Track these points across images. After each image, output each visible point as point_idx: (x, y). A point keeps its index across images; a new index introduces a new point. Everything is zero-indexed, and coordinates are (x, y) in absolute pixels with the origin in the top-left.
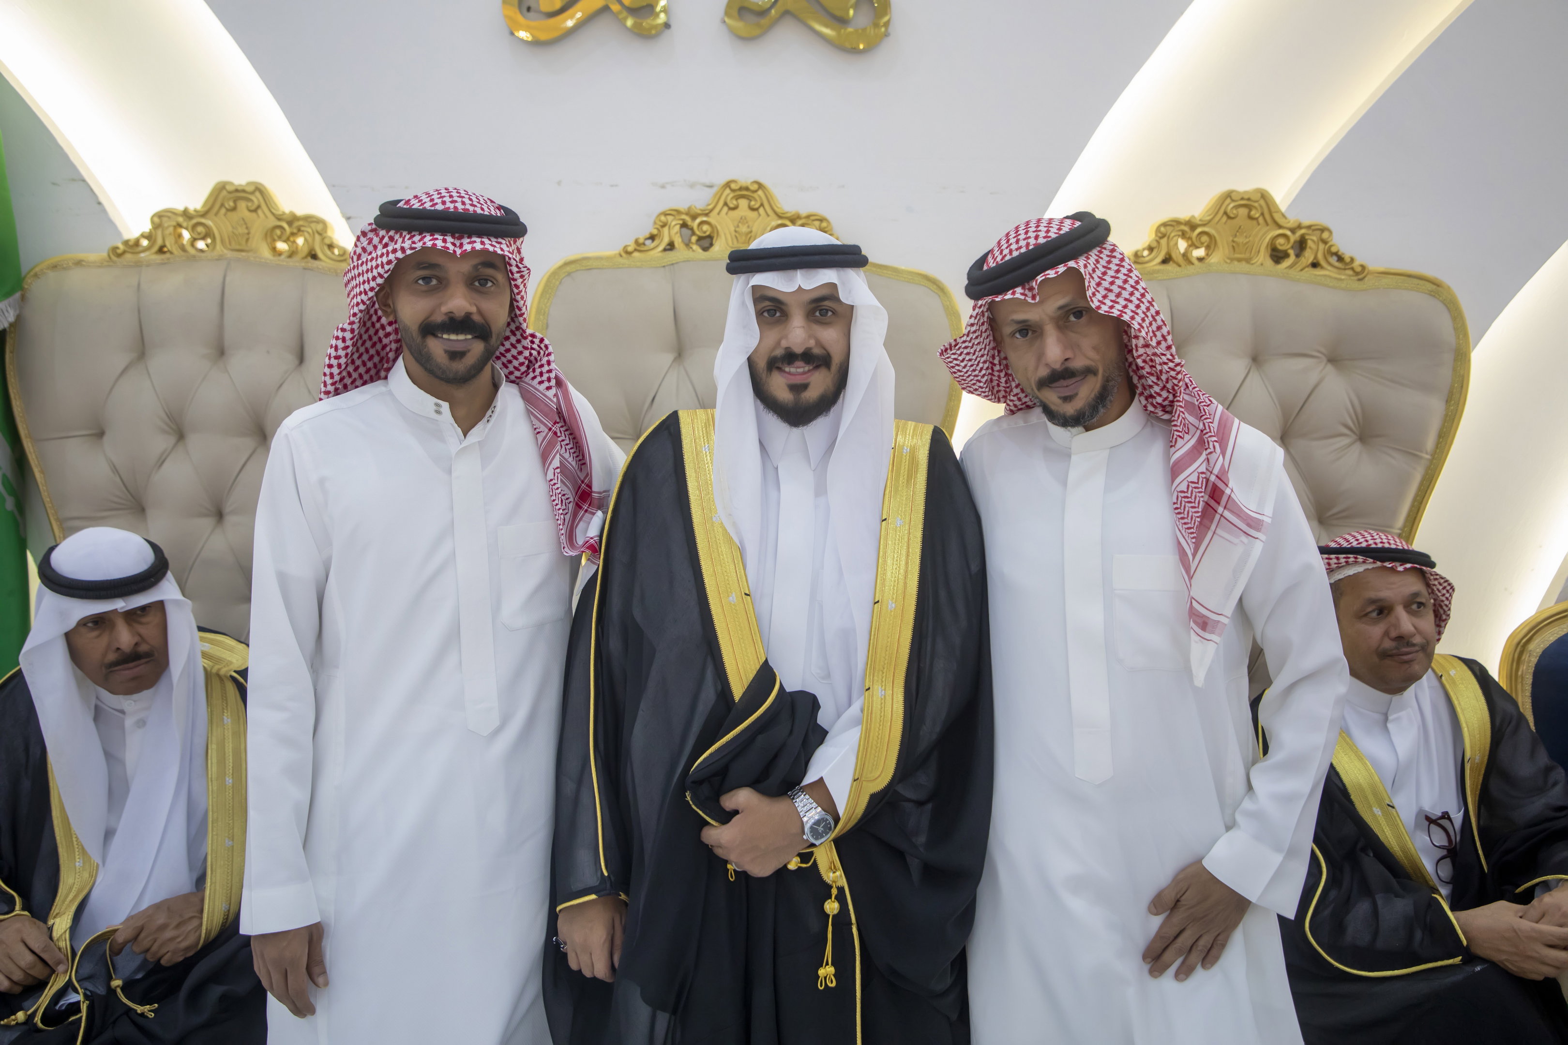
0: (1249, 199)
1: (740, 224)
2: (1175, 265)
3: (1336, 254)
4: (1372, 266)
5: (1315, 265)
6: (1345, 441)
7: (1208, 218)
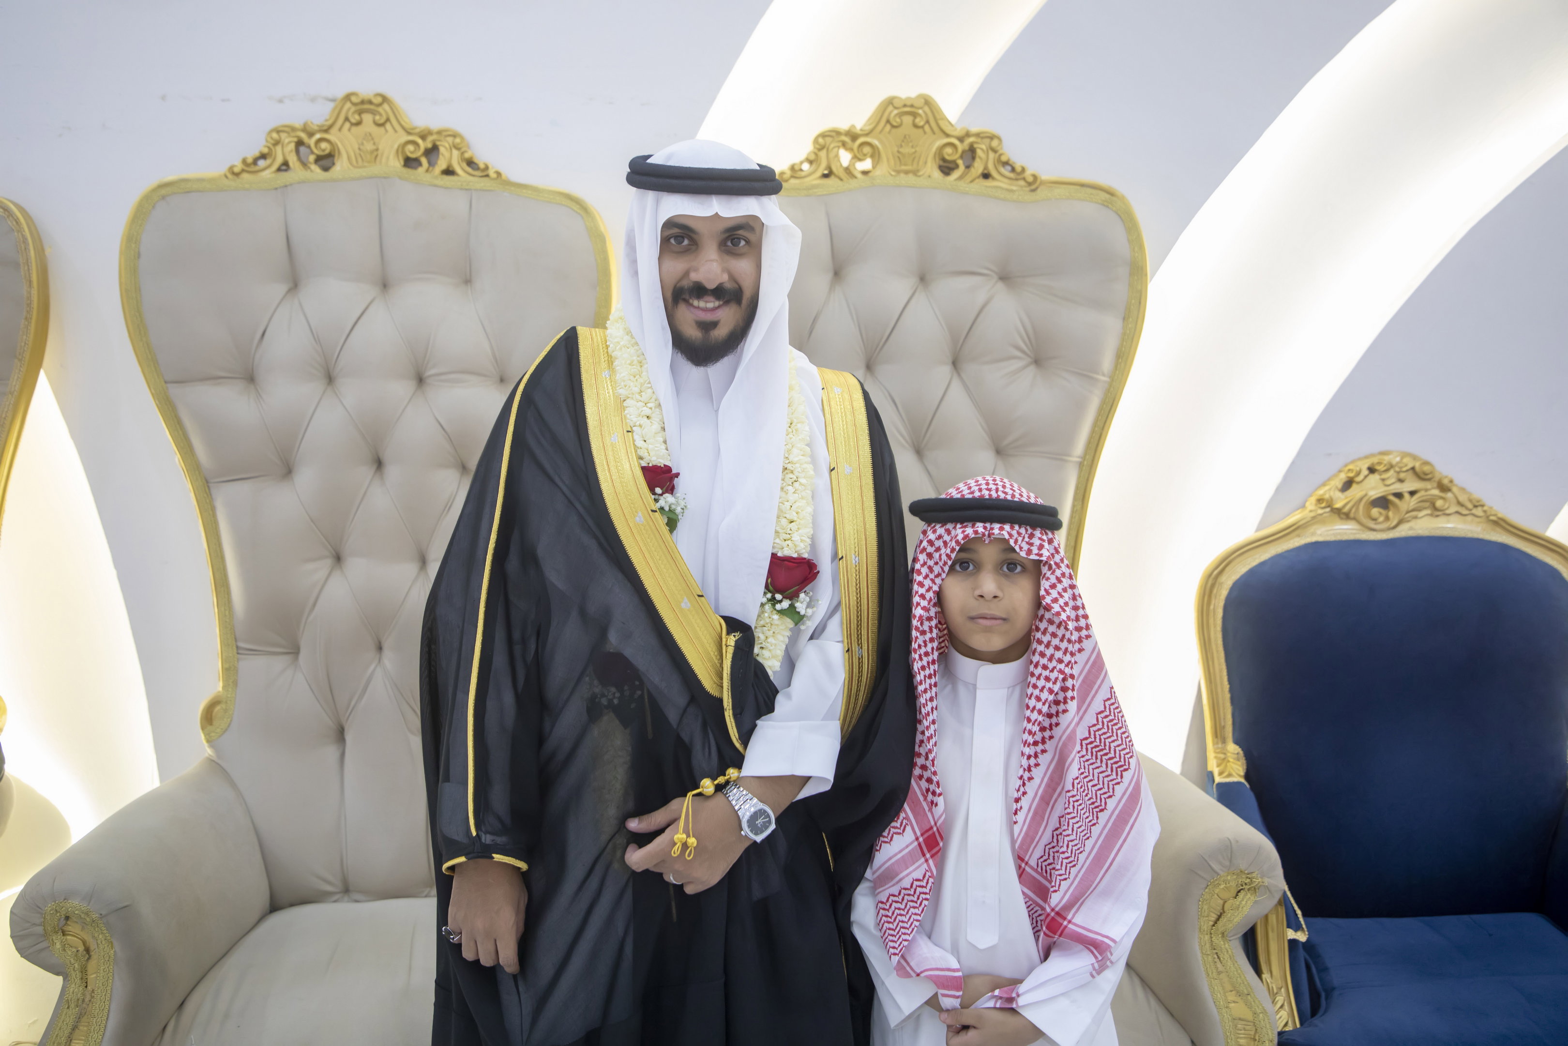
0: (912, 106)
1: (365, 142)
2: (837, 180)
3: (1006, 163)
4: (1044, 177)
5: (986, 176)
6: (1019, 364)
7: (868, 128)
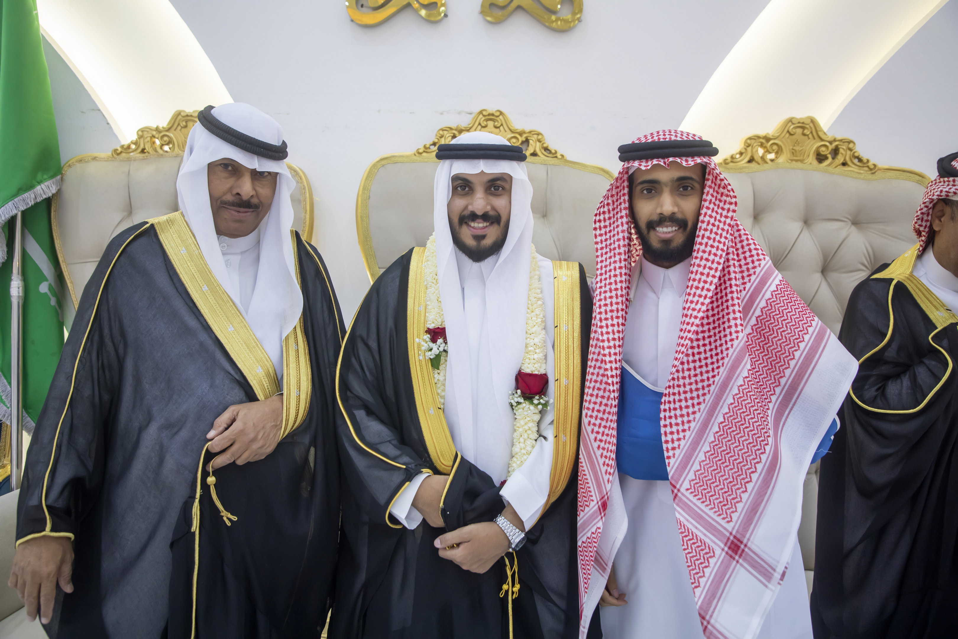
0: (803, 123)
2: (756, 164)
3: (858, 157)
4: (880, 165)
5: (844, 164)
7: (778, 134)
